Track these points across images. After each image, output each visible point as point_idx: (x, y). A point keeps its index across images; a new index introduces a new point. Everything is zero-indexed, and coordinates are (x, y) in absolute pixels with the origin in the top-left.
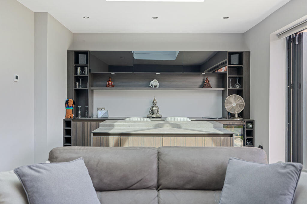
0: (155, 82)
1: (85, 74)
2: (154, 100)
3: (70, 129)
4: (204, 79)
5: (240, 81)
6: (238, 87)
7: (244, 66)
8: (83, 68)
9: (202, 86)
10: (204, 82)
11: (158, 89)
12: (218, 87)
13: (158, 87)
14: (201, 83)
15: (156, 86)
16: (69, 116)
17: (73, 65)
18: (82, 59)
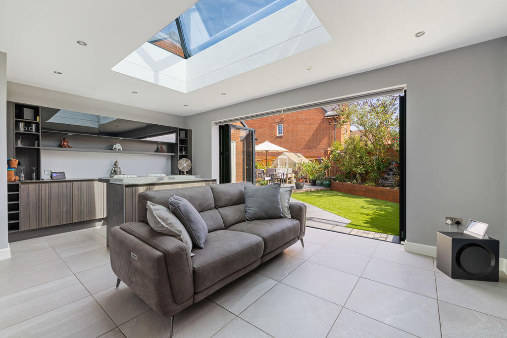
0: (118, 146)
1: (32, 131)
2: (116, 162)
3: (18, 194)
4: (158, 147)
5: (186, 149)
6: (184, 153)
7: (189, 138)
8: (28, 124)
9: (157, 151)
10: (158, 149)
11: (121, 152)
12: (168, 152)
13: (121, 150)
14: (155, 149)
15: (119, 150)
16: (13, 179)
17: (13, 119)
18: (28, 115)
